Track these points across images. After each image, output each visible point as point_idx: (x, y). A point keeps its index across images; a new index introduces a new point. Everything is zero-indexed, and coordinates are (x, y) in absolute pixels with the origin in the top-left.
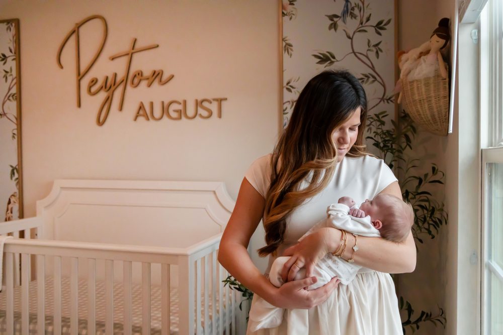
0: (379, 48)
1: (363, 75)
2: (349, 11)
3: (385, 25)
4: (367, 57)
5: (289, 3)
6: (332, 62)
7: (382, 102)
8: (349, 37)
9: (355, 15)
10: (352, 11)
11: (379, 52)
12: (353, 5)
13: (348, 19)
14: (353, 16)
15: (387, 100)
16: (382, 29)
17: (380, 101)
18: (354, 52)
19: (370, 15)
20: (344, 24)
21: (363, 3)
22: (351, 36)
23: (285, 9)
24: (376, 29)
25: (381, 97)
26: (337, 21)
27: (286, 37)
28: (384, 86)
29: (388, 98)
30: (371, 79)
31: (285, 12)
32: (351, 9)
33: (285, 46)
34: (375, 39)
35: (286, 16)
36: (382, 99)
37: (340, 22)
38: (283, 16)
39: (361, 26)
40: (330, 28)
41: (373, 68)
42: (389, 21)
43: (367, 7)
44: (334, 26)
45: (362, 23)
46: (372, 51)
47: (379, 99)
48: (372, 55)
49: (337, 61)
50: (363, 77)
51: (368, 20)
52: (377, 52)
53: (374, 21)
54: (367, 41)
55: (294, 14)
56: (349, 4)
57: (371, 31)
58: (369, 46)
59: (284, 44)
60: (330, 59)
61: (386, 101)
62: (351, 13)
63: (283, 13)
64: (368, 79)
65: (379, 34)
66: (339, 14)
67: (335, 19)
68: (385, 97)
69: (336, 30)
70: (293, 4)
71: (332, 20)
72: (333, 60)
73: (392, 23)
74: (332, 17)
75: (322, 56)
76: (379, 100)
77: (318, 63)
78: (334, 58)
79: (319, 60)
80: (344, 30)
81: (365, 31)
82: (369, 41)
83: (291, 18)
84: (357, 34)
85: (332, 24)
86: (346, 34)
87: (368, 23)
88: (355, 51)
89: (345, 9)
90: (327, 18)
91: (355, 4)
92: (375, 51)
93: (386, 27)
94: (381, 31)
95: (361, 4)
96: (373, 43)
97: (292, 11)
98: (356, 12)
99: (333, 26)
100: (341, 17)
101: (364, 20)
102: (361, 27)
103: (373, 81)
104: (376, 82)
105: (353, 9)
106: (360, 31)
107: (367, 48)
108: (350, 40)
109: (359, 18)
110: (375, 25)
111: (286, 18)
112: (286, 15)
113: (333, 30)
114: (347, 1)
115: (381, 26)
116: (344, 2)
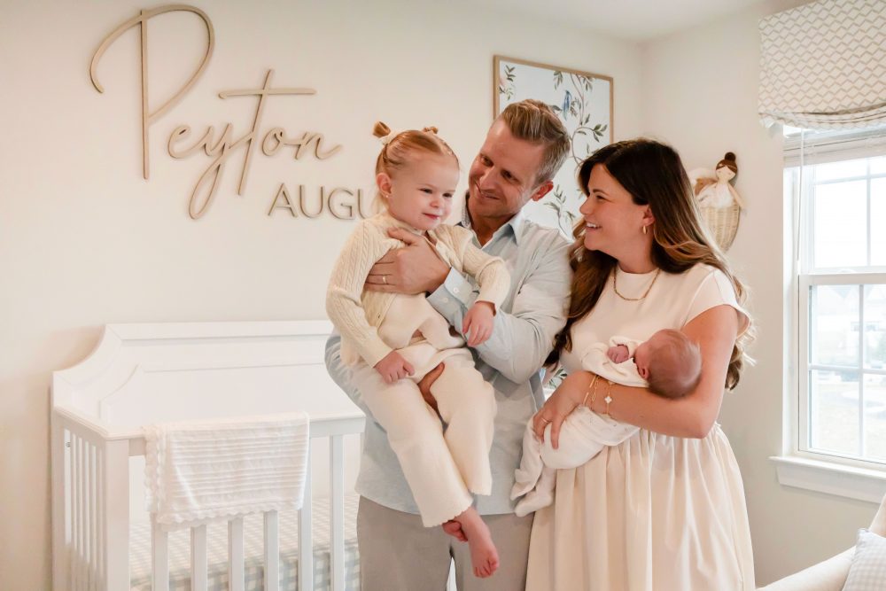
2: (570, 105)
3: (602, 130)
5: (506, 77)
9: (575, 111)
10: (572, 106)
12: (574, 100)
13: (568, 115)
14: (572, 110)
16: (600, 134)
18: (574, 157)
19: (590, 115)
21: (583, 100)
23: (502, 84)
24: (594, 134)
31: (502, 88)
34: (593, 145)
35: (503, 94)
38: (499, 93)
39: (580, 126)
42: (605, 127)
43: (587, 105)
45: (581, 123)
51: (587, 121)
53: (592, 124)
54: (586, 147)
56: (570, 97)
57: (590, 134)
62: (572, 108)
63: (500, 89)
65: (597, 139)
70: (511, 79)
73: (608, 130)
81: (585, 134)
82: (588, 147)
83: (508, 98)
84: (577, 134)
87: (588, 125)
89: (566, 102)
93: (602, 133)
94: (598, 137)
95: (581, 100)
97: (510, 89)
98: (576, 107)
100: (561, 111)
101: (584, 120)
102: (580, 128)
105: (573, 104)
106: (579, 133)
109: (578, 116)
110: (593, 129)
111: (503, 97)
112: (504, 92)
114: (568, 93)
115: (599, 130)
116: (565, 94)
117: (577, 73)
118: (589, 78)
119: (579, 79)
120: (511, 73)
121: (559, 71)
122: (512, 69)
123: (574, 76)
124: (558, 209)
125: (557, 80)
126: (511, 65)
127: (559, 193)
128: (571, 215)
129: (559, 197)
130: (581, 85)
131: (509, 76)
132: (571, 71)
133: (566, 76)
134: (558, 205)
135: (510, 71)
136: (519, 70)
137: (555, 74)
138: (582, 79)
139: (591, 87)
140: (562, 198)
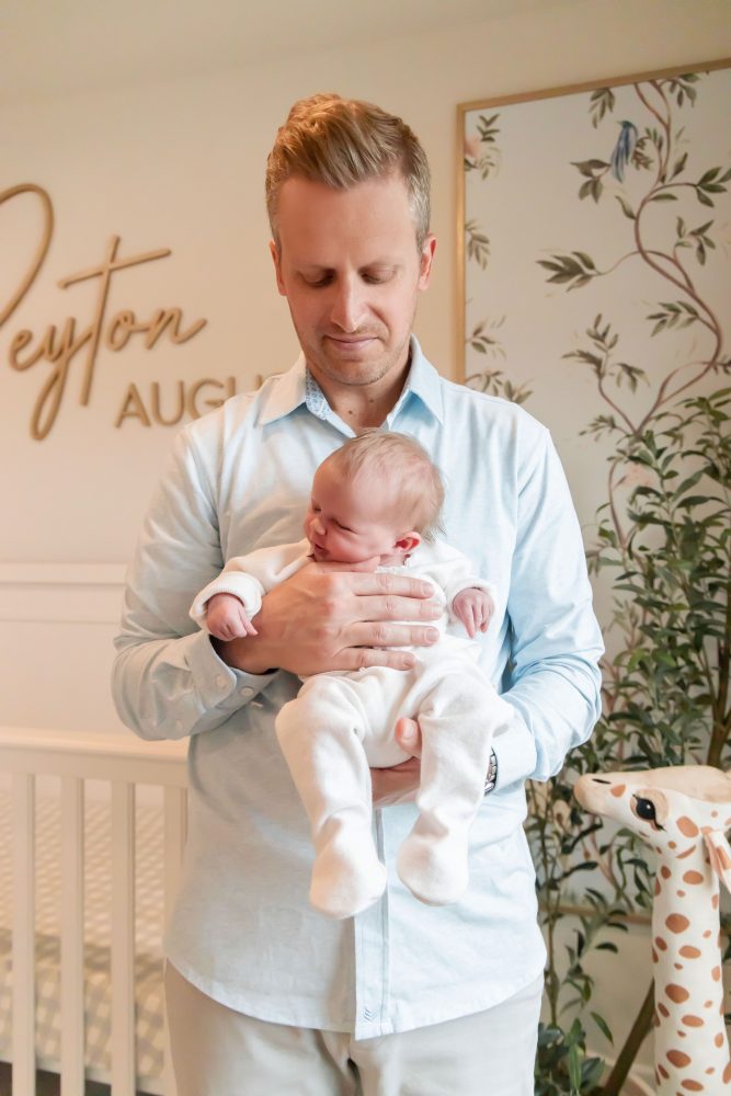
0: (706, 239)
1: (664, 305)
2: (633, 148)
3: (723, 180)
4: (675, 261)
5: (480, 136)
6: (586, 278)
7: (712, 371)
8: (630, 215)
9: (646, 158)
10: (639, 150)
11: (707, 248)
12: (642, 134)
13: (629, 168)
14: (642, 161)
15: (725, 366)
16: (714, 189)
17: (706, 370)
18: (641, 251)
19: (686, 156)
20: (617, 182)
21: (668, 128)
22: (635, 213)
23: (471, 153)
24: (698, 191)
25: (709, 358)
26: (599, 177)
27: (471, 223)
28: (717, 332)
29: (726, 361)
30: (685, 316)
31: (471, 160)
32: (637, 145)
33: (471, 243)
34: (696, 215)
35: (473, 170)
36: (712, 364)
37: (606, 178)
38: (466, 170)
39: (660, 185)
40: (583, 194)
41: (689, 289)
43: (678, 136)
44: (592, 188)
45: (663, 179)
46: (690, 246)
47: (704, 363)
48: (688, 256)
49: (600, 274)
50: (662, 310)
51: (679, 169)
52: (701, 249)
53: (693, 173)
54: (676, 222)
55: (492, 164)
56: (632, 132)
57: (688, 196)
58: (680, 235)
59: (469, 237)
60: (580, 271)
61: (720, 369)
62: (636, 153)
63: (466, 162)
64: (675, 317)
65: (708, 203)
66: (606, 159)
67: (596, 172)
68: (719, 359)
69: (596, 196)
70: (491, 139)
71: (587, 173)
72: (587, 271)
74: (587, 167)
75: (560, 264)
76: (706, 366)
77: (552, 280)
78: (591, 266)
79: (553, 273)
80: (617, 197)
81: (671, 197)
82: (681, 222)
83: (485, 175)
84: (651, 205)
85: (587, 184)
86: (624, 207)
87: (681, 177)
88: (646, 247)
89: (622, 144)
90: (576, 171)
91: (648, 131)
92: (696, 245)
93: (723, 184)
94: (712, 196)
95: (661, 131)
96: (690, 226)
97: (488, 157)
98: (650, 150)
99: (590, 188)
100: (609, 165)
101: (670, 170)
102: (661, 188)
103: (690, 321)
104: (697, 322)
105: (641, 144)
106: (657, 198)
107: (676, 238)
108: (633, 222)
109: (655, 166)
110: (696, 182)
111: (474, 175)
112: (474, 167)
113: (590, 198)
114: (627, 125)
115: (712, 182)
116: (620, 128)
117: (652, 78)
118: (686, 77)
119: (658, 88)
120: (492, 127)
121: (603, 92)
122: (494, 119)
123: (646, 88)
124: (597, 362)
125: (598, 109)
126: (488, 114)
127: (600, 330)
128: (629, 370)
129: (601, 338)
130: (662, 101)
131: (484, 133)
132: (634, 80)
133: (622, 94)
134: (597, 353)
135: (488, 123)
136: (507, 117)
137: (594, 98)
138: (666, 86)
139: (692, 95)
140: (609, 339)
